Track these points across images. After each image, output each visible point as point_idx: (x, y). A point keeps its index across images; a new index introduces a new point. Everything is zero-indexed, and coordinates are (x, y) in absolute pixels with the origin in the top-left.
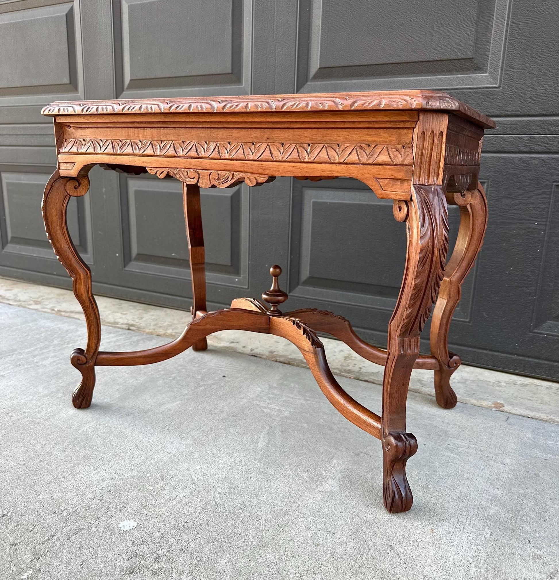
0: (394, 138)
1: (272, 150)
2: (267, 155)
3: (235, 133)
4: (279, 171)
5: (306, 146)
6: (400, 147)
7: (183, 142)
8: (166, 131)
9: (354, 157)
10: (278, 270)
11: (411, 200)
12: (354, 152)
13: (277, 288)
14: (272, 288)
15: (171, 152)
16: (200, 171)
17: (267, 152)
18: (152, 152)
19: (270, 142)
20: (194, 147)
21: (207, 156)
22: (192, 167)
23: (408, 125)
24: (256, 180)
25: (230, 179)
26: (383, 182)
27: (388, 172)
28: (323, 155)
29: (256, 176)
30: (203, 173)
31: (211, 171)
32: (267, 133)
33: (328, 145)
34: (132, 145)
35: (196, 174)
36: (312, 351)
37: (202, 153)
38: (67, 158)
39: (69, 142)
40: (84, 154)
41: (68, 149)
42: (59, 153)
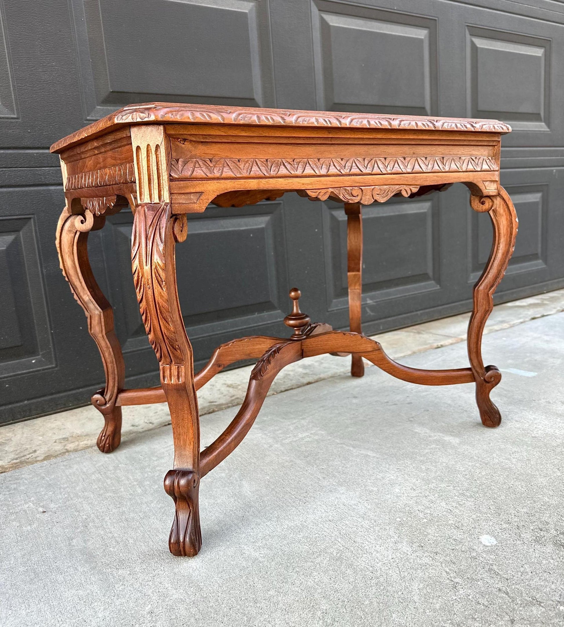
1: (420, 163)
2: (417, 168)
3: (389, 149)
4: (427, 181)
5: (442, 159)
6: (490, 158)
7: (342, 159)
9: (470, 167)
11: (499, 195)
12: (469, 162)
14: (295, 311)
15: (332, 170)
16: (362, 188)
17: (417, 165)
18: (311, 173)
19: (417, 156)
20: (354, 164)
21: (369, 172)
22: (355, 185)
24: (411, 190)
25: (389, 193)
26: (485, 184)
27: (488, 176)
28: (454, 166)
29: (411, 187)
30: (366, 190)
31: (373, 187)
33: (454, 158)
38: (187, 187)
39: (185, 163)
40: (218, 179)
41: (187, 173)
42: (171, 179)
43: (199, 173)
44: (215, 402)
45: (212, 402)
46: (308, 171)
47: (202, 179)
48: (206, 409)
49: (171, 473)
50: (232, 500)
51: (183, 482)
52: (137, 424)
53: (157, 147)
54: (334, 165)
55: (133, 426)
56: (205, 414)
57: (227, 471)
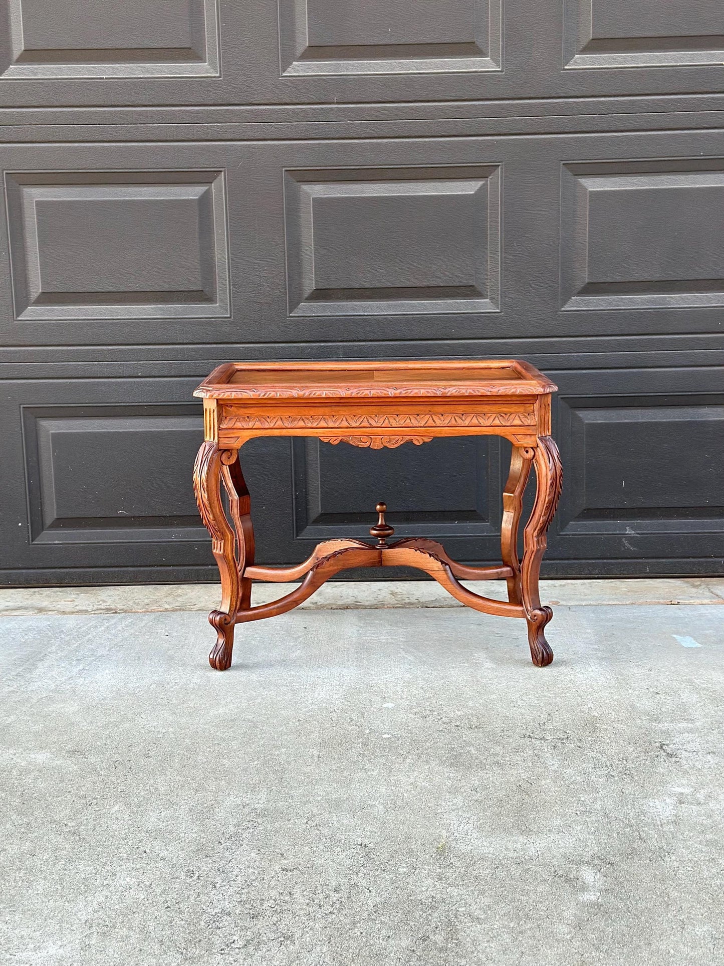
0: (522, 409)
1: (435, 419)
2: (431, 422)
3: (401, 408)
4: (442, 433)
5: (461, 416)
6: (526, 414)
7: (355, 416)
8: (338, 408)
9: (497, 422)
10: (385, 506)
11: (538, 446)
12: (497, 418)
13: (384, 523)
14: (380, 523)
15: (345, 424)
16: (372, 437)
17: (431, 421)
18: (326, 425)
19: (431, 414)
20: (365, 419)
21: (379, 425)
22: (363, 434)
23: (531, 402)
24: (423, 440)
25: (399, 441)
26: (518, 437)
27: (522, 430)
28: (475, 421)
29: (424, 438)
30: (376, 438)
31: (383, 436)
32: (429, 408)
33: (477, 414)
34: (303, 420)
35: (370, 439)
36: (442, 569)
37: (374, 424)
38: (229, 434)
39: (230, 419)
40: (251, 429)
41: (230, 426)
42: (219, 429)
43: (239, 425)
46: (323, 424)
47: (240, 429)
49: (214, 612)
51: (218, 618)
53: (214, 411)
54: (346, 420)
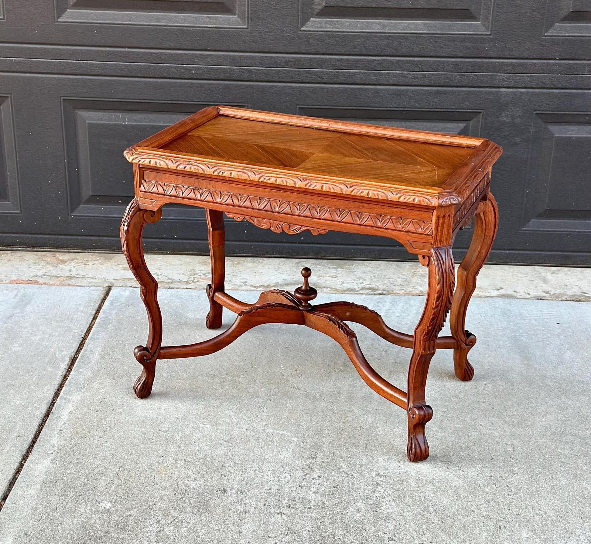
44: (587, 294)
45: (585, 293)
48: (576, 297)
50: (555, 357)
52: (518, 291)
55: (515, 291)
56: (573, 300)
57: (562, 342)
